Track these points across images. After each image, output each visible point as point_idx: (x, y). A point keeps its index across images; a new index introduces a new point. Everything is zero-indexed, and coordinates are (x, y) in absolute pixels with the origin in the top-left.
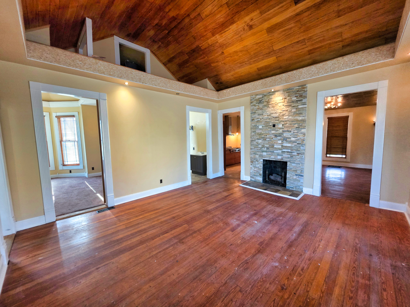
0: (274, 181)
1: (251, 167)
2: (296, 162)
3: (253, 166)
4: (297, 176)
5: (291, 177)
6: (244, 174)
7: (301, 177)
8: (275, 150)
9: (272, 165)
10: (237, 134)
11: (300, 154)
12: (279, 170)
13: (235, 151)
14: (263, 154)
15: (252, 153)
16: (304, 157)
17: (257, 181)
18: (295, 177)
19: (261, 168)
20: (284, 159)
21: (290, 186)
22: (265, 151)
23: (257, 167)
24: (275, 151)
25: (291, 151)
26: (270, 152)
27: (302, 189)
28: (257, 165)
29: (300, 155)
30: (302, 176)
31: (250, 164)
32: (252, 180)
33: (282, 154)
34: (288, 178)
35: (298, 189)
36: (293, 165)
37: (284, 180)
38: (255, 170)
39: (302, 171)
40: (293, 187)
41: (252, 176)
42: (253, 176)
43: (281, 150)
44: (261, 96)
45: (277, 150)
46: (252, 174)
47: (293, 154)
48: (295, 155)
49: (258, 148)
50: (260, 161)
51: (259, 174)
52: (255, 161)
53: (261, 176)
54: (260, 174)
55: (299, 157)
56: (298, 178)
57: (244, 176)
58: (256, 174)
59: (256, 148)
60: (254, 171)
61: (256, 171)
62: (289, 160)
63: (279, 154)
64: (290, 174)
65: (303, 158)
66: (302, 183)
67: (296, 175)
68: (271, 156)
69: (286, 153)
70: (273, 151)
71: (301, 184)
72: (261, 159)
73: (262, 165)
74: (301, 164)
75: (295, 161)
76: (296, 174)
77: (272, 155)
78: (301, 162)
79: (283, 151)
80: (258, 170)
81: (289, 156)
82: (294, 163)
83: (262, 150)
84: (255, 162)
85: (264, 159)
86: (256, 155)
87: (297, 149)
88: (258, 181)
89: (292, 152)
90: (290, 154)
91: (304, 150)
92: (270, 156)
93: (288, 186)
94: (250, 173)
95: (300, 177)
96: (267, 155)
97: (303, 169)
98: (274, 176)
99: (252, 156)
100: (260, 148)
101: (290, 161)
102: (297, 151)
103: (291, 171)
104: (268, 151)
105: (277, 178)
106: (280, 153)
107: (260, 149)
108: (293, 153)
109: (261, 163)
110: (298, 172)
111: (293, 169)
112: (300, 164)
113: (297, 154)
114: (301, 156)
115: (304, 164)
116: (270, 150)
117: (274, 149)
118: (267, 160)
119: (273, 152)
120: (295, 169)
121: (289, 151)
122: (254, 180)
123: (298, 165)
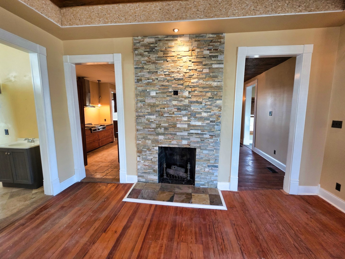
0: (176, 177)
1: (138, 160)
2: (208, 149)
3: (142, 158)
4: (210, 168)
5: (201, 169)
6: (126, 172)
7: (215, 168)
8: (178, 132)
9: (167, 152)
10: (99, 105)
11: (214, 136)
12: (177, 158)
13: (99, 129)
14: (159, 139)
15: (139, 137)
16: (219, 140)
17: (150, 181)
18: (207, 170)
19: (156, 161)
20: (191, 144)
21: (201, 183)
22: (162, 133)
23: (148, 160)
24: (178, 134)
25: (202, 133)
26: (171, 134)
27: (217, 184)
28: (150, 156)
29: (214, 138)
30: (217, 167)
31: (136, 156)
32: (140, 182)
33: (189, 137)
34: (198, 171)
35: (212, 185)
36: (205, 152)
37: (190, 175)
38: (145, 165)
39: (216, 159)
40: (203, 183)
41: (140, 174)
42: (142, 175)
43: (187, 131)
44: (153, 40)
45: (182, 132)
46: (141, 171)
47: (205, 136)
48: (207, 138)
49: (150, 129)
50: (153, 150)
51: (152, 171)
52: (146, 150)
53: (156, 173)
54: (154, 171)
55: (213, 141)
56: (211, 171)
57: (126, 176)
58: (149, 170)
59: (146, 129)
60: (144, 167)
61: (147, 167)
62: (198, 145)
63: (185, 137)
64: (200, 166)
65: (217, 141)
66: (216, 176)
67: (209, 166)
68: (172, 141)
69: (195, 136)
70: (175, 133)
71: (215, 178)
72: (156, 146)
73: (157, 156)
74: (215, 150)
75: (207, 146)
76: (209, 164)
77: (174, 139)
78: (216, 147)
79: (190, 132)
80: (150, 164)
81: (199, 140)
82: (206, 149)
83: (157, 132)
84: (145, 151)
85: (160, 146)
86: (147, 141)
87: (210, 130)
88: (151, 181)
89: (203, 134)
90: (201, 136)
91: (219, 130)
92: (170, 142)
93: (198, 184)
94: (136, 170)
95: (214, 168)
96: (166, 139)
97: (218, 156)
98: (174, 169)
99: (140, 142)
100: (153, 128)
101: (200, 147)
102: (210, 132)
103: (202, 161)
104: (166, 133)
105: (178, 172)
106: (186, 136)
107: (153, 130)
108: (204, 135)
109: (155, 152)
110: (211, 162)
111: (204, 159)
112: (213, 150)
113: (210, 137)
114: (216, 138)
115: (219, 149)
116: (171, 132)
117: (177, 130)
118: (162, 147)
119: (174, 134)
120: (207, 158)
121: (199, 132)
122: (144, 180)
123: (211, 153)
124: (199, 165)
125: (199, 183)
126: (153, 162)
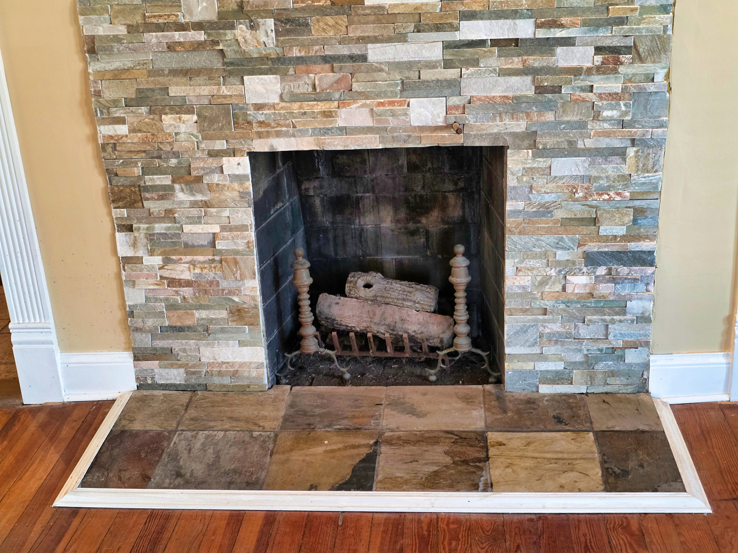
0: (381, 344)
1: (124, 250)
2: (589, 143)
3: (150, 237)
4: (602, 271)
5: (545, 281)
6: (53, 337)
7: (637, 271)
8: (376, 40)
9: (311, 186)
11: (628, 50)
14: (251, 99)
15: (109, 94)
16: (659, 78)
17: (217, 380)
18: (580, 282)
19: (241, 245)
20: (470, 119)
21: (542, 366)
22: (264, 59)
23: (190, 248)
24: (376, 53)
25: (542, 34)
26: (326, 59)
27: (647, 366)
28: (197, 220)
29: (628, 68)
30: (646, 259)
31: (107, 226)
32: (155, 386)
33: (452, 73)
34: (525, 294)
35: (613, 374)
36: (565, 167)
37: (469, 322)
38: (172, 282)
39: (639, 212)
40: (560, 366)
41: (145, 341)
42: (160, 344)
43: (438, 28)
45: (402, 38)
46: (150, 322)
47: (564, 58)
48: (576, 72)
49: (178, 36)
50: (216, 178)
51: (224, 314)
52: (166, 180)
53: (253, 324)
54: (238, 313)
55: (615, 86)
56: (606, 289)
57: (59, 356)
58: (203, 314)
59: (152, 38)
60: (167, 292)
61: (187, 292)
62: (520, 126)
63: (427, 75)
64: (532, 263)
65: (651, 88)
66: (644, 319)
67: (592, 260)
68: (343, 112)
69: (493, 60)
70: (356, 50)
71: (634, 332)
72: (233, 153)
73: (247, 216)
74: (631, 152)
75: (582, 125)
76: (593, 247)
77: (349, 95)
78: (637, 132)
79: (459, 36)
80: (210, 275)
81: (523, 86)
82: (572, 151)
83: (230, 55)
84: (165, 193)
85: (261, 146)
86: (168, 119)
87: (596, 9)
88: (226, 381)
89: (547, 45)
90: (535, 61)
91: (664, 9)
92: (328, 114)
93: (523, 374)
94: (119, 315)
95: (624, 270)
96: (296, 98)
97: (654, 191)
98: (363, 292)
99: (123, 129)
100: (198, 26)
101: (530, 139)
102: (596, 25)
103: (549, 231)
104: (296, 52)
105: (393, 315)
106: (431, 65)
107: (201, 36)
108: (559, 50)
109: (230, 195)
110: (606, 229)
111: (559, 214)
112: (621, 153)
113: (599, 59)
114: (639, 69)
115: (660, 144)
116: (324, 42)
117: (370, 30)
118: (272, 156)
119: (352, 58)
120: (578, 210)
121: (525, 29)
122: (176, 376)
123: (611, 168)
124: (527, 254)
125: (529, 366)
126: (226, 261)
